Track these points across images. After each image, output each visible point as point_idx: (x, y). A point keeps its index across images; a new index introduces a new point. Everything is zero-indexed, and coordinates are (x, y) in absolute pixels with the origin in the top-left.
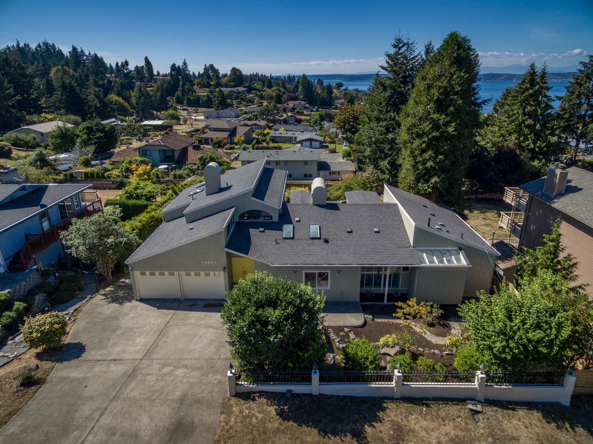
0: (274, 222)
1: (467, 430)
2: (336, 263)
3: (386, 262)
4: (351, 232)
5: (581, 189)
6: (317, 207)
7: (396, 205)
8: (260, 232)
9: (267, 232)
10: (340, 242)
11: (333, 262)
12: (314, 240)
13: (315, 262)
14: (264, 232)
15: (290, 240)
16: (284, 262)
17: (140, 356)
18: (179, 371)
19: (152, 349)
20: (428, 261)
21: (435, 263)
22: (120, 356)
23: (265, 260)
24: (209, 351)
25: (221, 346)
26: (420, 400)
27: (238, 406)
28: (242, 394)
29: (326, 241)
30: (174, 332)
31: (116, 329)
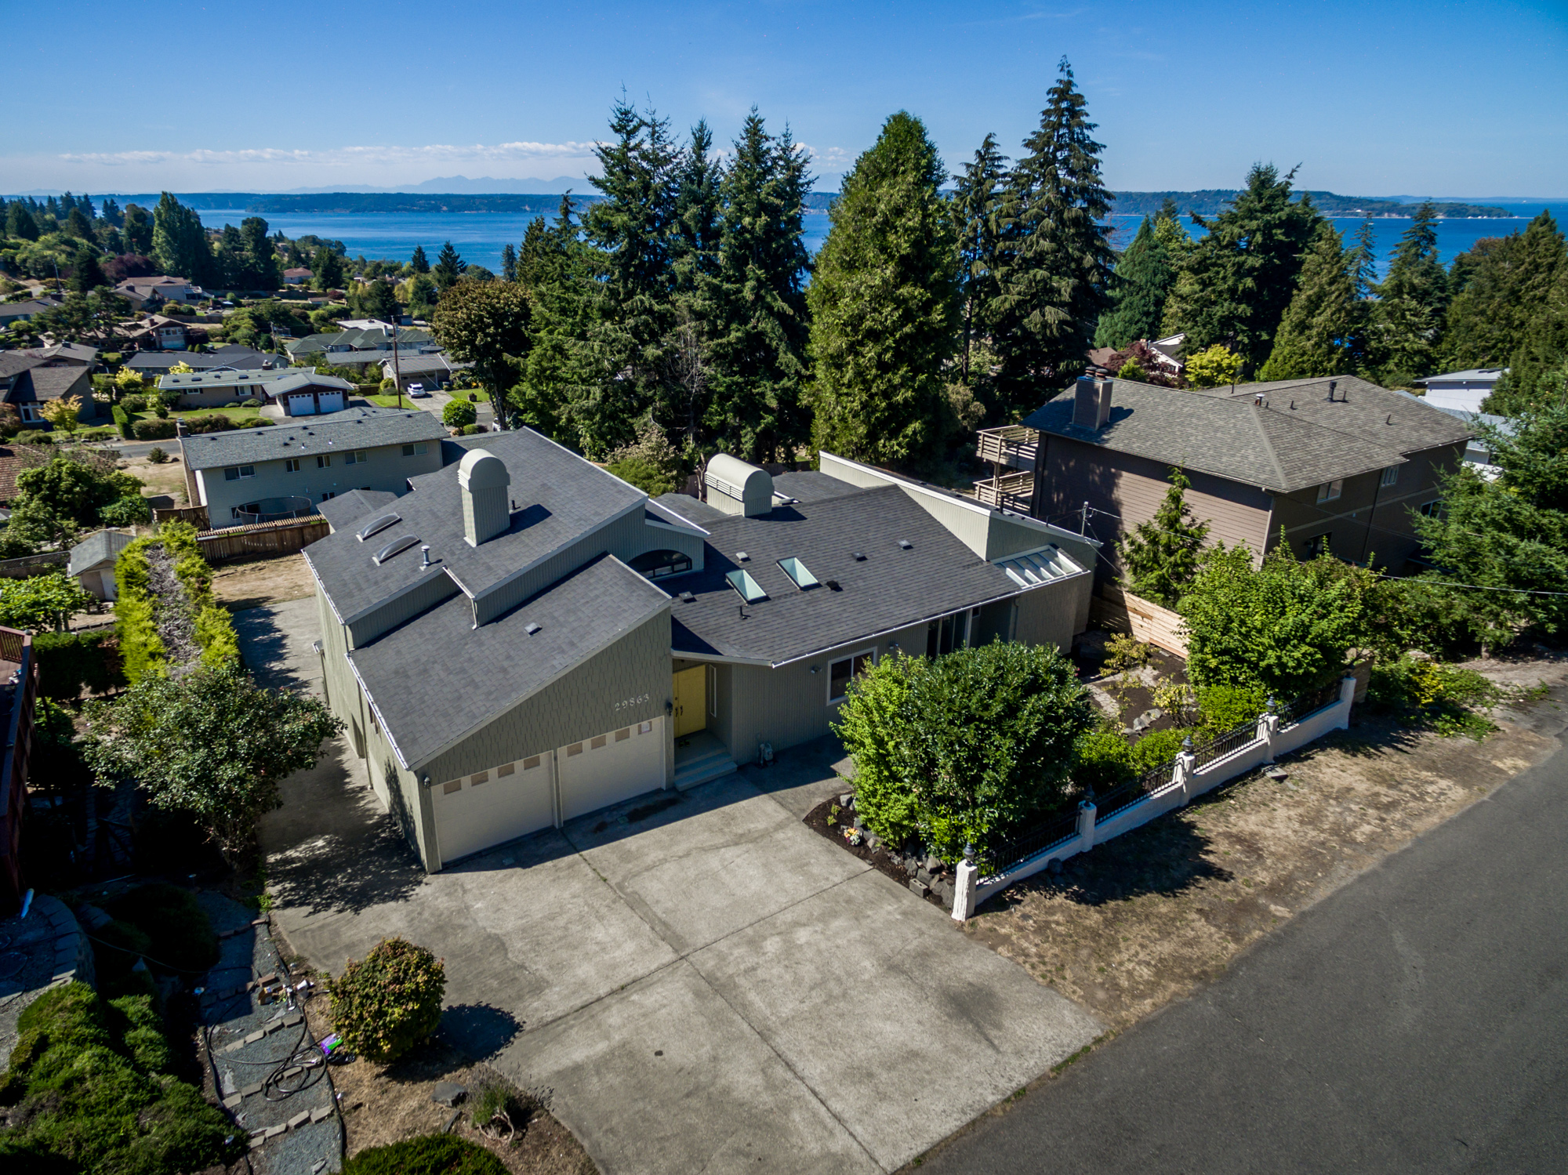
0: (696, 574)
1: (1299, 804)
2: (888, 625)
3: (968, 600)
4: (862, 559)
5: (1130, 411)
6: (757, 522)
7: (896, 487)
8: (687, 601)
9: (703, 598)
10: (861, 583)
11: (881, 626)
12: (811, 592)
13: (851, 635)
14: (693, 600)
15: (763, 605)
16: (795, 652)
17: (666, 955)
18: (802, 936)
19: (668, 934)
20: (1024, 581)
21: (1037, 582)
22: (621, 977)
23: (755, 657)
24: (792, 882)
25: (800, 865)
26: (1212, 793)
27: (1005, 923)
28: (986, 904)
29: (835, 587)
30: (655, 888)
31: (499, 944)
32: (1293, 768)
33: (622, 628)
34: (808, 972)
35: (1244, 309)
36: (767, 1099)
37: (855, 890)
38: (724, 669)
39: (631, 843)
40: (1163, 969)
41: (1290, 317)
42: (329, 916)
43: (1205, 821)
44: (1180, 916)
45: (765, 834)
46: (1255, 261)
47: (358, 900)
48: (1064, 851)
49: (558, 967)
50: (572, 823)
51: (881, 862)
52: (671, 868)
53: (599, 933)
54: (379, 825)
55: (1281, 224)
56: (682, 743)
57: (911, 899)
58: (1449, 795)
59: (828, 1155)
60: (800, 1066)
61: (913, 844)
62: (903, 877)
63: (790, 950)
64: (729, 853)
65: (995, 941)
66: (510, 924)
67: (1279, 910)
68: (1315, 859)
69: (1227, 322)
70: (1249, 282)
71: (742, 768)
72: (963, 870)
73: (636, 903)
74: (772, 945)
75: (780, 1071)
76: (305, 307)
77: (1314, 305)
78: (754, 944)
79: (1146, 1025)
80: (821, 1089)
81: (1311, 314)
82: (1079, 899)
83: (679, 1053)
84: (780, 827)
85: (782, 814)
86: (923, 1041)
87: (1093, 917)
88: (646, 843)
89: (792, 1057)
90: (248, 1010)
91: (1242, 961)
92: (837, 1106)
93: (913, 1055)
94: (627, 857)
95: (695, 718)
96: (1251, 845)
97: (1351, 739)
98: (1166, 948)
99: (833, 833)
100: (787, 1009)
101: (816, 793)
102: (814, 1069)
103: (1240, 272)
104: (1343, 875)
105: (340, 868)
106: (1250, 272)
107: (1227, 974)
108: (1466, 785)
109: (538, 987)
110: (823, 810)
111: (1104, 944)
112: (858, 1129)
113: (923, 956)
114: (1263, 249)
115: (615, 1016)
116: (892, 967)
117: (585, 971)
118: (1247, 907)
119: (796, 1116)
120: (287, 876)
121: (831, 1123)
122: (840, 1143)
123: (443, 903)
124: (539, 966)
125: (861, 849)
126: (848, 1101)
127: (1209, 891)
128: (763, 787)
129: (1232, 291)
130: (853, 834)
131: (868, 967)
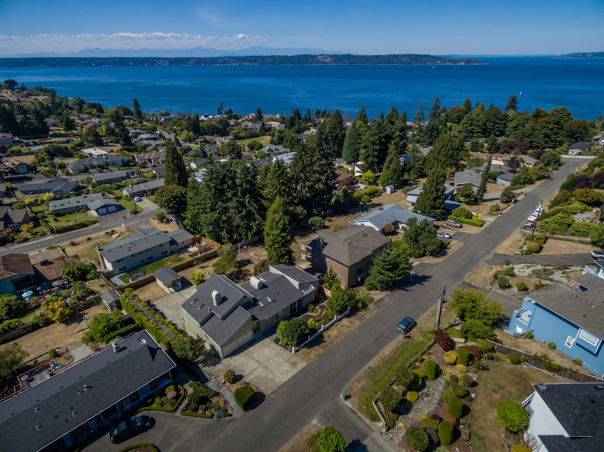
0: (252, 304)
1: (338, 328)
3: (296, 299)
4: (278, 294)
5: (327, 244)
6: (261, 289)
7: (283, 275)
10: (278, 299)
12: (271, 303)
13: (278, 310)
14: (253, 309)
15: (264, 307)
16: (269, 316)
17: (259, 365)
18: (275, 359)
19: (258, 362)
20: (306, 293)
21: (308, 292)
22: (254, 368)
23: (264, 319)
24: (273, 351)
25: (274, 349)
26: (327, 329)
27: (298, 353)
28: (296, 351)
29: (275, 301)
30: (254, 356)
31: (237, 367)
32: (339, 322)
33: (245, 321)
34: (276, 363)
35: (376, 160)
36: (273, 378)
37: (281, 352)
38: (259, 321)
39: (250, 349)
40: (315, 356)
41: (386, 164)
42: (211, 367)
43: (325, 334)
44: (319, 349)
45: (268, 345)
46: (377, 147)
47: (214, 364)
48: (306, 342)
49: (246, 368)
50: (240, 348)
51: (284, 347)
52: (256, 352)
53: (249, 363)
54: (209, 352)
55: (383, 137)
56: (254, 331)
57: (288, 352)
58: (358, 323)
59: (279, 381)
61: (288, 345)
62: (287, 349)
63: (273, 361)
64: (264, 349)
65: (297, 356)
66: (237, 364)
67: (330, 346)
68: (336, 337)
69: (372, 163)
70: (376, 153)
71: (263, 334)
72: (293, 348)
73: (253, 358)
74: (271, 361)
75: (274, 375)
76: (64, 142)
77: (390, 162)
78: (269, 361)
79: (312, 362)
80: (278, 376)
81: (390, 164)
82: (307, 348)
83: (263, 375)
84: (270, 343)
85: (270, 341)
86: (289, 369)
87: (309, 350)
88: (251, 349)
89: (275, 373)
90: (209, 381)
91: (324, 353)
92: (280, 377)
94: (250, 352)
95: (255, 327)
96: (329, 337)
97: (348, 316)
98: (316, 353)
99: (277, 343)
100: (274, 368)
101: (274, 336)
102: (277, 374)
103: (374, 150)
104: (339, 339)
105: (207, 361)
106: (377, 150)
107: (322, 355)
108: (360, 321)
109: (244, 371)
110: (276, 339)
111: (309, 354)
113: (289, 359)
114: (380, 144)
115: (254, 373)
116: (285, 361)
117: (249, 368)
118: (327, 346)
119: (276, 379)
120: (200, 363)
122: (281, 380)
123: (227, 363)
124: (243, 369)
125: (281, 345)
127: (323, 344)
128: (267, 337)
129: (373, 155)
130: (280, 343)
131: (283, 361)
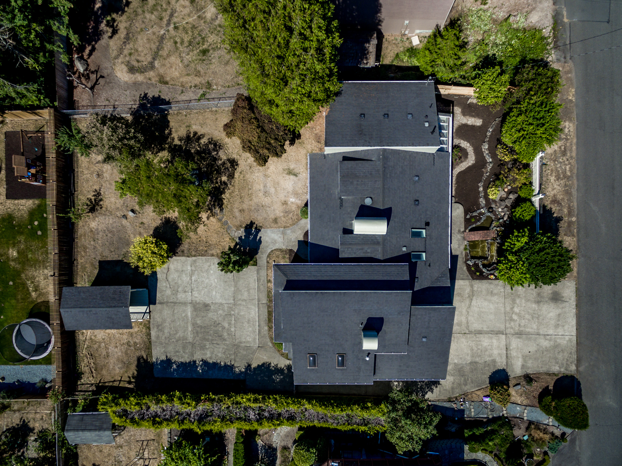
9: (418, 275)
14: (418, 278)
17: (503, 337)
18: (516, 310)
19: (496, 333)
22: (503, 347)
24: (496, 299)
25: (491, 293)
30: (475, 326)
34: (528, 316)
36: (552, 343)
45: (472, 290)
52: (470, 318)
58: (571, 130)
59: (568, 341)
60: (549, 333)
63: (519, 315)
67: (574, 219)
68: (568, 193)
73: (479, 332)
74: (515, 317)
75: (548, 337)
78: (511, 320)
80: (556, 334)
83: (532, 349)
84: (471, 286)
85: (466, 282)
86: (558, 311)
89: (546, 333)
91: (579, 241)
92: (560, 334)
93: (559, 315)
94: (460, 324)
96: (557, 201)
99: (483, 277)
100: (535, 326)
101: (462, 267)
102: (551, 332)
104: (574, 192)
107: (579, 248)
108: (570, 120)
109: (495, 361)
110: (470, 271)
112: (566, 334)
113: (539, 297)
115: (514, 353)
116: (538, 302)
119: (558, 341)
121: (563, 337)
122: (567, 338)
125: (498, 280)
126: (560, 331)
131: (535, 306)
